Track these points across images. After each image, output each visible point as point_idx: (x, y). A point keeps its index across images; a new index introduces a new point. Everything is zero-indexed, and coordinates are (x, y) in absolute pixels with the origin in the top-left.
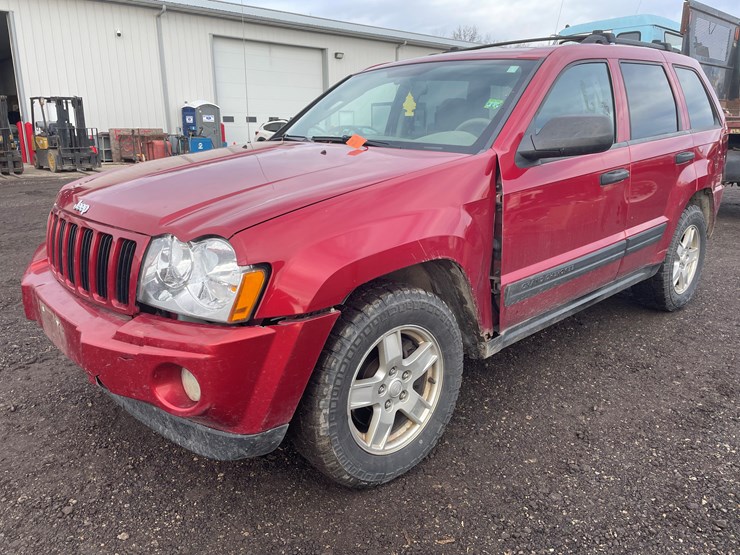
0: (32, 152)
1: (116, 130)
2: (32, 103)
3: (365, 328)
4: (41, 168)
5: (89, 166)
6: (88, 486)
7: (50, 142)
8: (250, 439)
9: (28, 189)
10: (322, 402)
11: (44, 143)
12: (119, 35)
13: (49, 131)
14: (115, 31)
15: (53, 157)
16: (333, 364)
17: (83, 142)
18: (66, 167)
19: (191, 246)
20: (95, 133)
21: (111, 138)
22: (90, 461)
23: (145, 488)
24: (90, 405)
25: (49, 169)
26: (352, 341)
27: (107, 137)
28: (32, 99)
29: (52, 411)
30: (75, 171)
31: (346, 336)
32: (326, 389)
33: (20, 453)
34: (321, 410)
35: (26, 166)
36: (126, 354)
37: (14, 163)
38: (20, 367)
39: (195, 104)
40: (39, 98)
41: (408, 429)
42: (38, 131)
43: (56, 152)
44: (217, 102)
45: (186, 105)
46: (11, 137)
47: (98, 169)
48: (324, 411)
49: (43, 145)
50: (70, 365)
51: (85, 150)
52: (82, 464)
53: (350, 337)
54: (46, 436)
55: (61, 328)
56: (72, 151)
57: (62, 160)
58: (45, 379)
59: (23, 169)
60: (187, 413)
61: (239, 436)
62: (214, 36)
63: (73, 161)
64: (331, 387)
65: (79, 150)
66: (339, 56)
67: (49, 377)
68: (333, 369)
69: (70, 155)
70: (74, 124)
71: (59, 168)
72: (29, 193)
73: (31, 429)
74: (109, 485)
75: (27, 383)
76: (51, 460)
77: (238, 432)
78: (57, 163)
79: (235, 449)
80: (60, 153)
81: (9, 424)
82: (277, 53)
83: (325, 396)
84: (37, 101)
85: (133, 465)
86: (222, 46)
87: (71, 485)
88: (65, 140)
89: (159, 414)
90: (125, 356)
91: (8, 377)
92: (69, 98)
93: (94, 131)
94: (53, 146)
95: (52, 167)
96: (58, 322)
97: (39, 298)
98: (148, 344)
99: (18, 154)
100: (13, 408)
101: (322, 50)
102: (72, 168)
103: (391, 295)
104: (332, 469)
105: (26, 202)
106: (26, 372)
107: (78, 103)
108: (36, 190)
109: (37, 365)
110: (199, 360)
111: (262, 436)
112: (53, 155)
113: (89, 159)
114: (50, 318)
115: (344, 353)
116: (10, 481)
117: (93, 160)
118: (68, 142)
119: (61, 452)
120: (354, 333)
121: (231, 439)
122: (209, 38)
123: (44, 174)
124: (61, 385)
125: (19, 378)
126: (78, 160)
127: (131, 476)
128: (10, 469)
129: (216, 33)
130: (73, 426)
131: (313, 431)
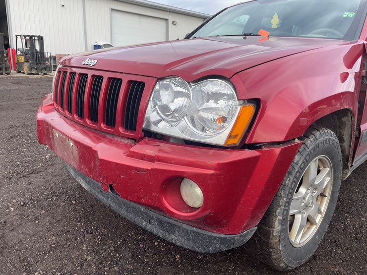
0: (15, 64)
1: (59, 55)
2: (17, 38)
3: (306, 156)
4: (20, 72)
5: (45, 72)
6: (86, 264)
7: (25, 58)
8: (231, 239)
9: (14, 81)
10: (278, 211)
11: (22, 59)
12: (63, 6)
13: (25, 53)
14: (61, 4)
15: (26, 67)
16: (287, 182)
17: (42, 58)
18: (33, 72)
19: (191, 86)
20: (49, 55)
21: (57, 59)
22: (82, 243)
23: (128, 266)
24: (74, 202)
25: (24, 73)
26: (299, 165)
27: (54, 58)
28: (16, 36)
29: (50, 206)
30: (38, 74)
31: (295, 161)
32: (281, 201)
33: (31, 236)
34: (276, 216)
35: (12, 71)
36: (140, 168)
37: (6, 68)
38: (24, 176)
39: (101, 44)
40: (20, 36)
41: (308, 228)
42: (19, 53)
43: (28, 64)
44: (112, 43)
45: (96, 44)
46: (5, 55)
47: (50, 74)
48: (279, 217)
49: (21, 60)
50: (55, 176)
51: (44, 64)
52: (77, 245)
53: (298, 161)
54: (48, 224)
55: (75, 148)
56: (37, 64)
57: (31, 68)
58: (40, 184)
59: (10, 72)
60: (189, 217)
61: (222, 236)
62: (112, 9)
63: (37, 69)
64: (285, 199)
65: (40, 64)
66: (174, 23)
67: (43, 183)
68: (287, 186)
69: (36, 66)
70: (38, 50)
71: (30, 72)
72: (14, 83)
73: (36, 218)
74: (101, 263)
75: (29, 187)
76: (54, 241)
77: (222, 232)
78: (29, 70)
79: (217, 246)
80: (30, 64)
81: (21, 215)
82: (144, 20)
83: (280, 206)
84: (19, 37)
85: (114, 247)
86: (116, 15)
87: (73, 263)
88: (33, 58)
89: (146, 214)
90: (139, 170)
91: (17, 183)
92: (36, 36)
93: (49, 54)
94: (27, 61)
95: (25, 72)
96: (72, 144)
97: (53, 128)
98: (159, 161)
99: (8, 64)
100: (22, 204)
101: (166, 20)
102: (36, 72)
103: (318, 133)
104: (276, 259)
105: (14, 87)
106: (27, 180)
107: (41, 39)
108: (18, 82)
109: (34, 175)
110: (206, 175)
111: (240, 236)
112: (26, 65)
113: (45, 69)
114: (63, 141)
115: (294, 173)
116: (27, 258)
117: (48, 69)
118: (35, 59)
119: (60, 236)
120: (300, 159)
121: (215, 238)
122: (109, 10)
123: (22, 75)
124: (52, 189)
125: (23, 183)
126: (40, 69)
127: (114, 257)
128: (26, 249)
129: (113, 8)
130: (66, 217)
131: (269, 232)
